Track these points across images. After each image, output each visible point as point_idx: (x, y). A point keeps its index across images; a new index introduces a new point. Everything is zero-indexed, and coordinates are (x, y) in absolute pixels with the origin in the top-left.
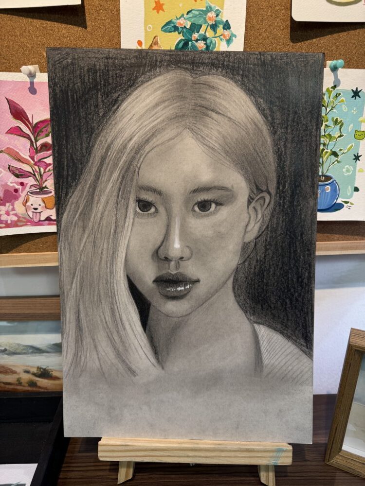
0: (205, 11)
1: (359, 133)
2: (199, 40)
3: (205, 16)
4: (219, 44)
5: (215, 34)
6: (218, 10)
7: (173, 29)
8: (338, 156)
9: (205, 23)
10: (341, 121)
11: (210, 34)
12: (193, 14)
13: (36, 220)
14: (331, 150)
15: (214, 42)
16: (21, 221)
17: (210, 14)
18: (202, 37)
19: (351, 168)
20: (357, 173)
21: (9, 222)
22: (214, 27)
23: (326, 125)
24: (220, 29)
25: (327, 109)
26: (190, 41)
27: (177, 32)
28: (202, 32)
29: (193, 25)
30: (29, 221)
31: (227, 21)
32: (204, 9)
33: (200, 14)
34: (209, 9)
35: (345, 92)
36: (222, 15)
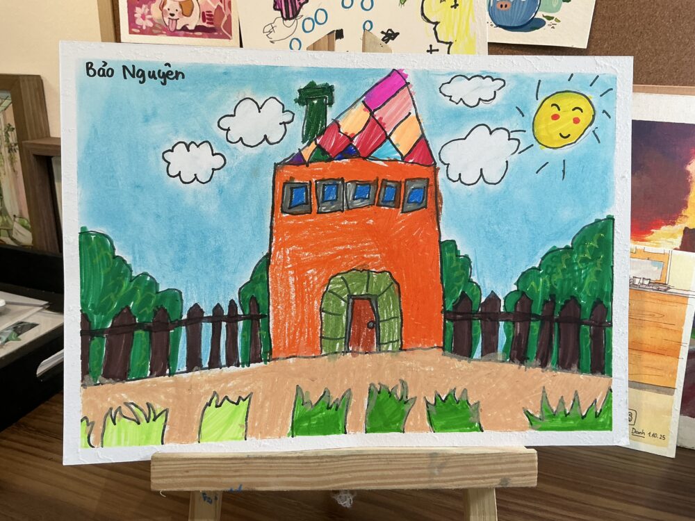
13: (172, 29)
16: (156, 29)
21: (144, 28)
30: (165, 30)
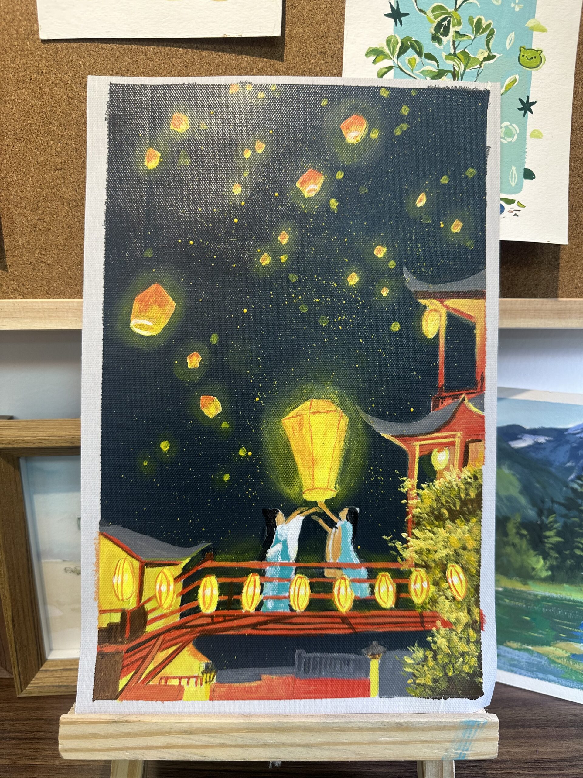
1: (529, 54)
10: (488, 26)
20: (530, 141)
23: (457, 32)
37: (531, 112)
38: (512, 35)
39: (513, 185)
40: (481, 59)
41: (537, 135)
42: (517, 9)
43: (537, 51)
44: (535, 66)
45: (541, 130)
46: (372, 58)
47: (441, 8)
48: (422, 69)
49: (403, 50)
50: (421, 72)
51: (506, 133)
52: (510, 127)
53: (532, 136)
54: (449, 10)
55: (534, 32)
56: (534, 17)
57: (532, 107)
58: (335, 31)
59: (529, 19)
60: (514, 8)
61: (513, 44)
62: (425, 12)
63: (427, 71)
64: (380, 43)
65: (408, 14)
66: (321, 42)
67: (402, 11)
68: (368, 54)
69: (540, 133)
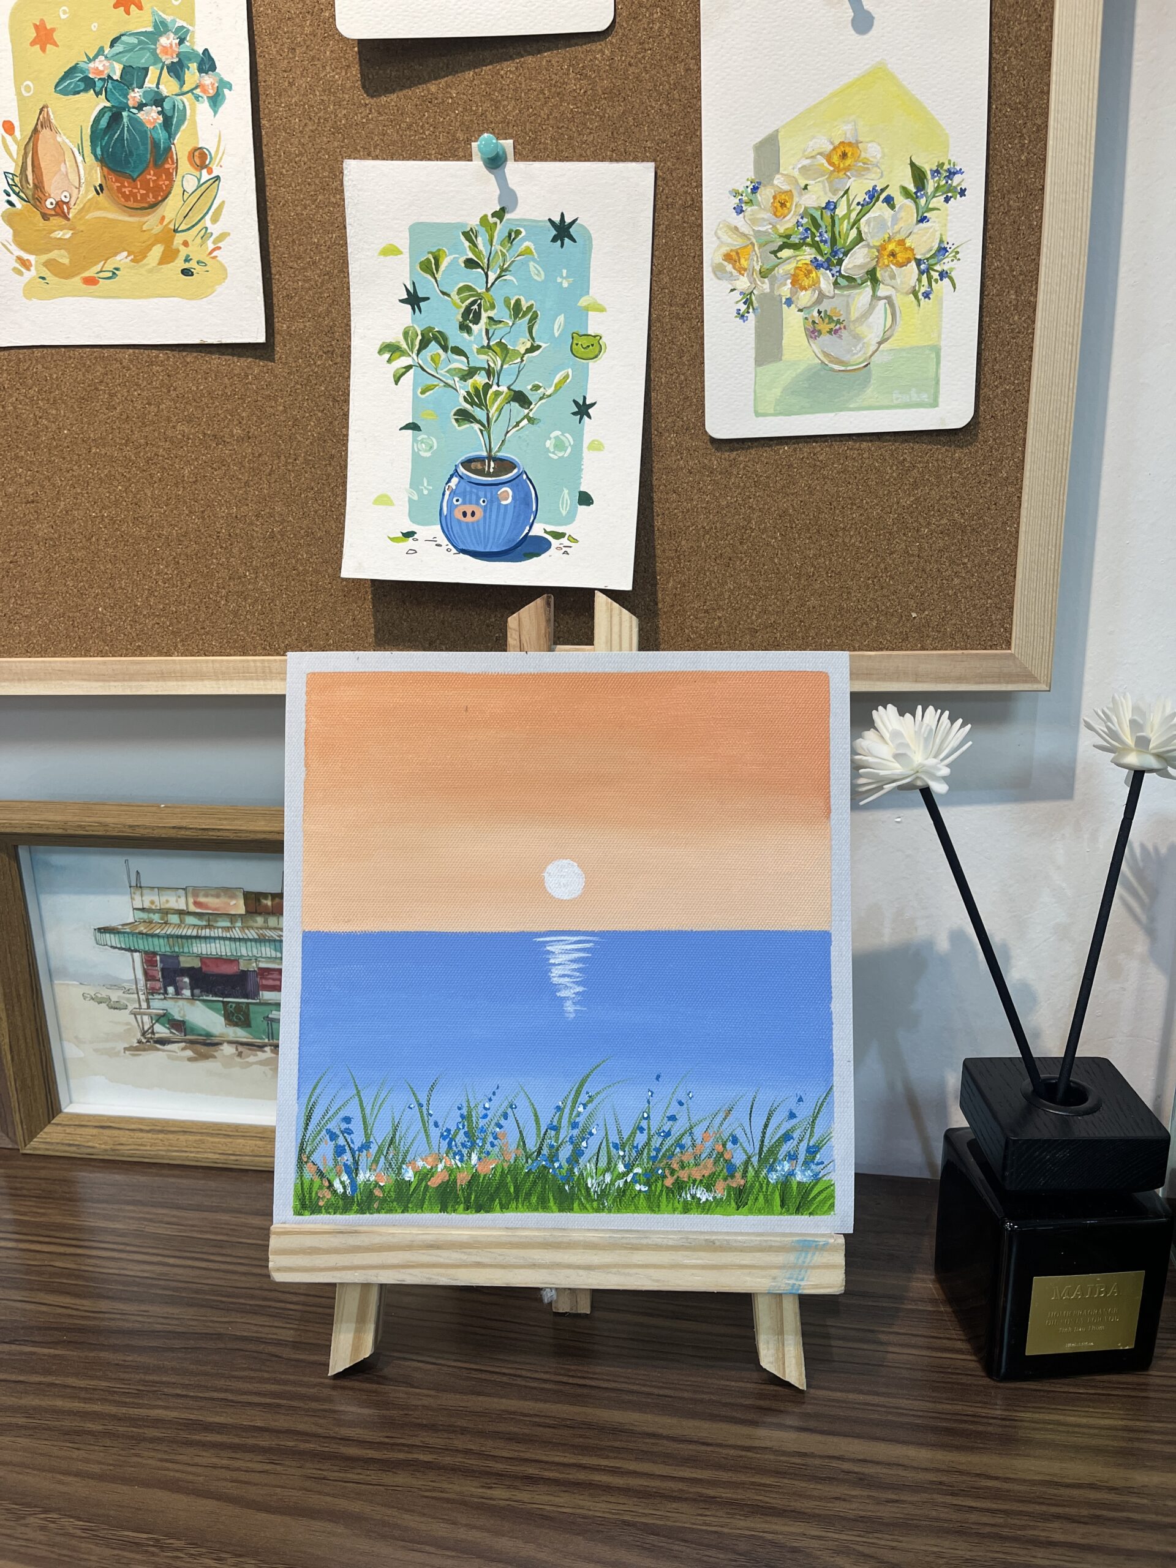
0: (151, 32)
1: (585, 342)
2: (146, 105)
3: (153, 47)
4: (193, 110)
5: (181, 87)
6: (183, 27)
7: (82, 86)
8: (531, 403)
9: (154, 64)
10: (530, 308)
11: (168, 87)
12: (124, 43)
14: (509, 388)
15: (181, 107)
17: (164, 41)
18: (151, 96)
19: (569, 438)
20: (587, 454)
22: (176, 70)
23: (490, 318)
24: (192, 75)
25: (489, 273)
26: (124, 110)
27: (92, 91)
28: (150, 83)
29: (127, 70)
31: (206, 50)
32: (150, 29)
33: (140, 42)
34: (161, 28)
35: (533, 226)
36: (193, 37)
37: (589, 417)
38: (561, 319)
39: (564, 513)
40: (523, 351)
41: (596, 446)
42: (565, 285)
43: (595, 336)
44: (592, 356)
45: (601, 440)
46: (387, 356)
47: (468, 288)
48: (450, 367)
49: (424, 344)
50: (447, 372)
51: (556, 446)
52: (562, 437)
53: (589, 448)
54: (479, 291)
55: (590, 313)
56: (588, 293)
57: (590, 411)
58: (343, 325)
59: (582, 296)
60: (561, 283)
61: (563, 330)
62: (448, 295)
63: (455, 369)
64: (395, 336)
65: (428, 299)
66: (327, 339)
67: (420, 295)
68: (381, 352)
69: (601, 444)
